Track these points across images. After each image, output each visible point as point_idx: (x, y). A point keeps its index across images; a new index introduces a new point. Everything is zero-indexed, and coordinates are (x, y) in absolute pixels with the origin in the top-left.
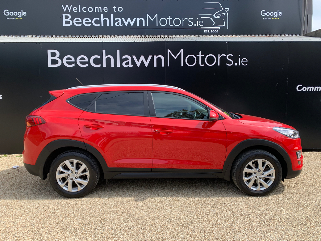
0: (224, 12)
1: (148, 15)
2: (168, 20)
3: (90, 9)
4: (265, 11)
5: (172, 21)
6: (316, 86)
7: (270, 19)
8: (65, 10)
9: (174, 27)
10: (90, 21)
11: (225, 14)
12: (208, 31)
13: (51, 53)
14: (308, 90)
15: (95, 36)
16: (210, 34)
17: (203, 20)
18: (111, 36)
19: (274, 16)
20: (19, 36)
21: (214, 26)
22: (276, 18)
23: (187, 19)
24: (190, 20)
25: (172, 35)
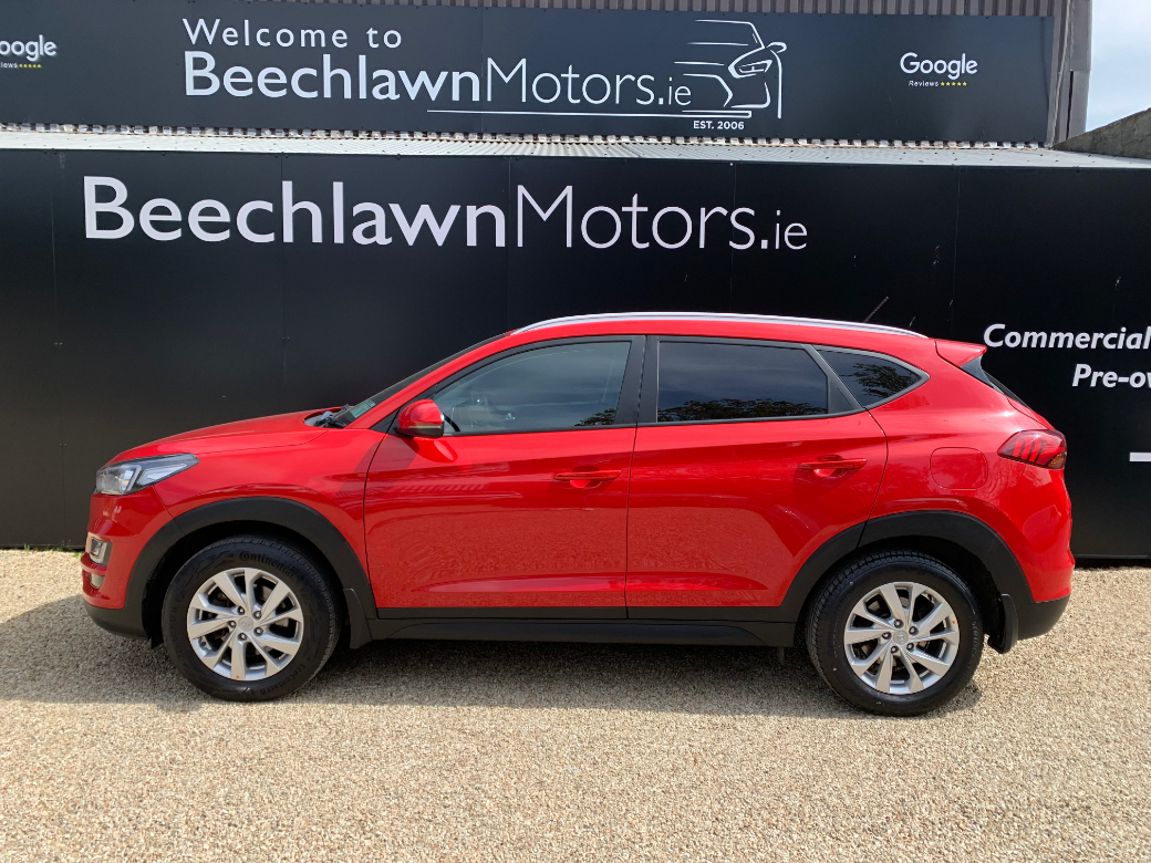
0: (766, 54)
1: (490, 61)
2: (564, 82)
3: (285, 38)
4: (915, 55)
5: (577, 84)
6: (1057, 332)
7: (932, 84)
8: (194, 39)
9: (585, 106)
10: (283, 80)
11: (769, 62)
12: (707, 124)
13: (98, 188)
14: (1025, 345)
15: (300, 132)
16: (714, 134)
17: (690, 83)
18: (356, 134)
19: (950, 76)
20: (29, 129)
21: (728, 108)
22: (956, 81)
23: (633, 78)
24: (645, 83)
25: (577, 136)
